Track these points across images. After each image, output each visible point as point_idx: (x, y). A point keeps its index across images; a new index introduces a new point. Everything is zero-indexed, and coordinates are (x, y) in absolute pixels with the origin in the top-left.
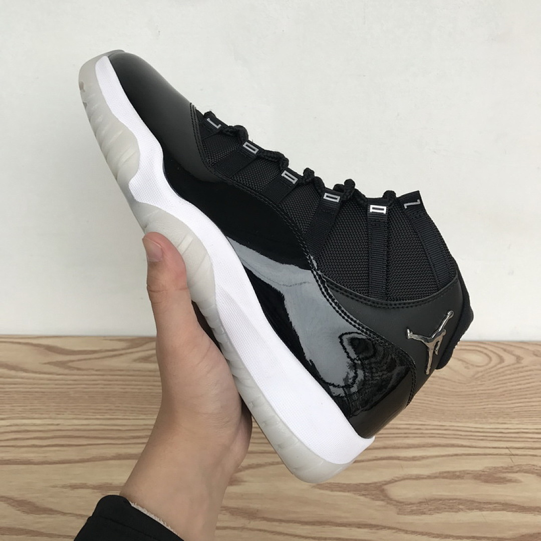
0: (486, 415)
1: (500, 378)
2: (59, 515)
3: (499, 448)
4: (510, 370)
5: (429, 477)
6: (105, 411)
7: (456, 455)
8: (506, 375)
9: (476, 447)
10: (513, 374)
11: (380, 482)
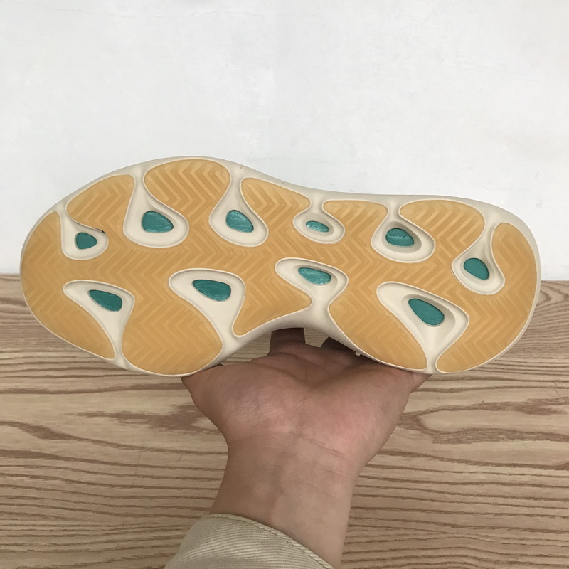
0: (530, 350)
1: (546, 315)
2: (75, 441)
3: (544, 381)
4: (558, 307)
5: (468, 408)
7: (497, 388)
8: (552, 312)
10: (560, 311)
11: (414, 412)
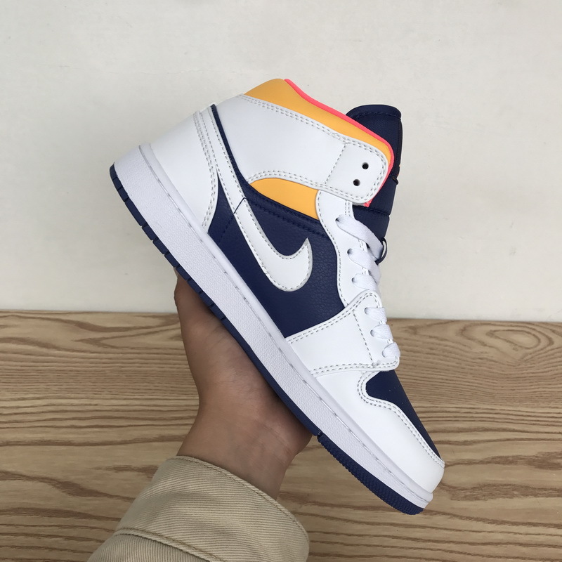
6: (144, 391)
9: (528, 432)
